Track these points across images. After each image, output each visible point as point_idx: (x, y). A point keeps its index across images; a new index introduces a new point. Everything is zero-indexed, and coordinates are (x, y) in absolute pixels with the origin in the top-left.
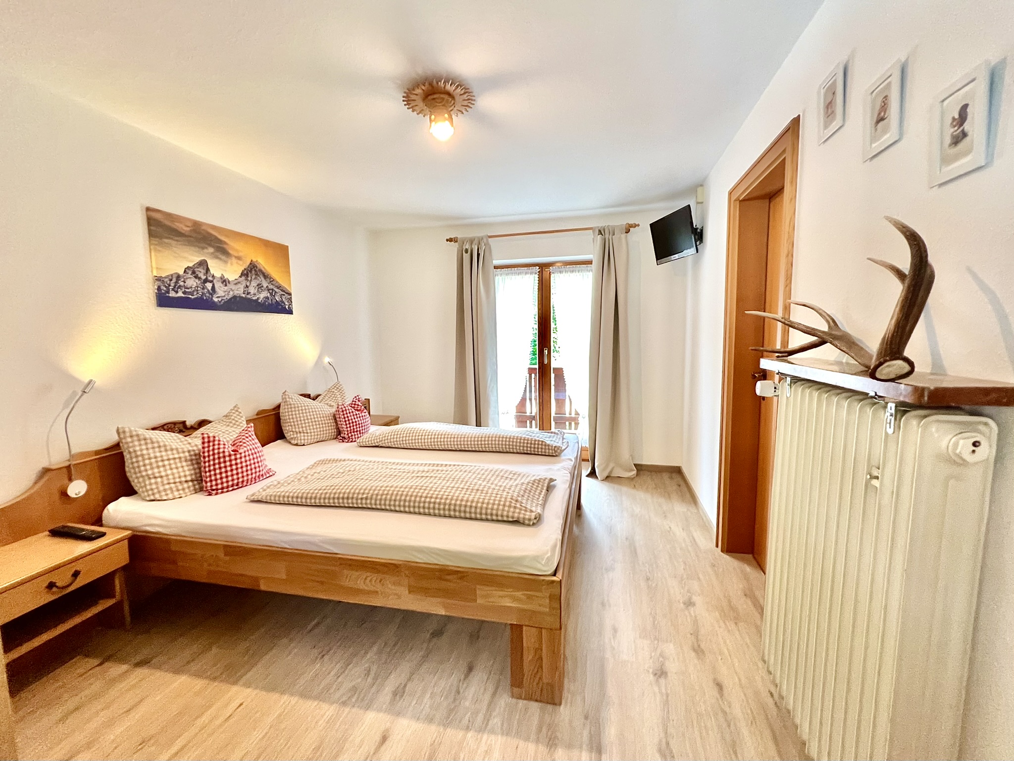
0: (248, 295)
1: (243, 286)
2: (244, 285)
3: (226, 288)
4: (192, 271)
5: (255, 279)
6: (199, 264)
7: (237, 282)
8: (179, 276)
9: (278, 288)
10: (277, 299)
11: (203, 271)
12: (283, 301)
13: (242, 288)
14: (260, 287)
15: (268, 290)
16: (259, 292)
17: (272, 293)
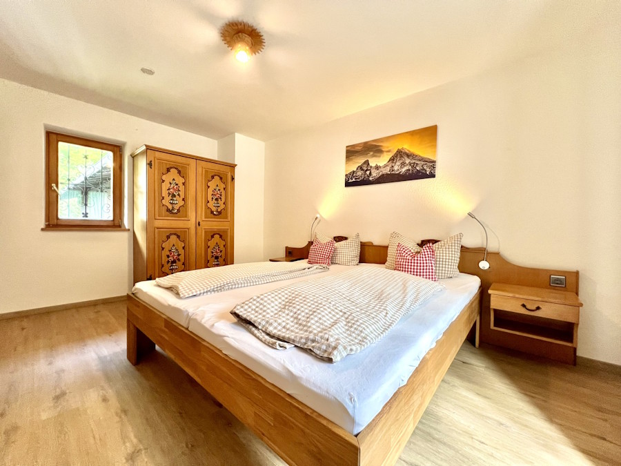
2: (390, 166)
3: (378, 171)
4: (361, 168)
5: (399, 160)
6: (365, 163)
7: (386, 166)
8: (354, 172)
9: (420, 160)
10: (418, 168)
11: (366, 166)
12: (424, 169)
13: (388, 168)
14: (403, 164)
15: (410, 164)
16: (401, 168)
17: (413, 165)
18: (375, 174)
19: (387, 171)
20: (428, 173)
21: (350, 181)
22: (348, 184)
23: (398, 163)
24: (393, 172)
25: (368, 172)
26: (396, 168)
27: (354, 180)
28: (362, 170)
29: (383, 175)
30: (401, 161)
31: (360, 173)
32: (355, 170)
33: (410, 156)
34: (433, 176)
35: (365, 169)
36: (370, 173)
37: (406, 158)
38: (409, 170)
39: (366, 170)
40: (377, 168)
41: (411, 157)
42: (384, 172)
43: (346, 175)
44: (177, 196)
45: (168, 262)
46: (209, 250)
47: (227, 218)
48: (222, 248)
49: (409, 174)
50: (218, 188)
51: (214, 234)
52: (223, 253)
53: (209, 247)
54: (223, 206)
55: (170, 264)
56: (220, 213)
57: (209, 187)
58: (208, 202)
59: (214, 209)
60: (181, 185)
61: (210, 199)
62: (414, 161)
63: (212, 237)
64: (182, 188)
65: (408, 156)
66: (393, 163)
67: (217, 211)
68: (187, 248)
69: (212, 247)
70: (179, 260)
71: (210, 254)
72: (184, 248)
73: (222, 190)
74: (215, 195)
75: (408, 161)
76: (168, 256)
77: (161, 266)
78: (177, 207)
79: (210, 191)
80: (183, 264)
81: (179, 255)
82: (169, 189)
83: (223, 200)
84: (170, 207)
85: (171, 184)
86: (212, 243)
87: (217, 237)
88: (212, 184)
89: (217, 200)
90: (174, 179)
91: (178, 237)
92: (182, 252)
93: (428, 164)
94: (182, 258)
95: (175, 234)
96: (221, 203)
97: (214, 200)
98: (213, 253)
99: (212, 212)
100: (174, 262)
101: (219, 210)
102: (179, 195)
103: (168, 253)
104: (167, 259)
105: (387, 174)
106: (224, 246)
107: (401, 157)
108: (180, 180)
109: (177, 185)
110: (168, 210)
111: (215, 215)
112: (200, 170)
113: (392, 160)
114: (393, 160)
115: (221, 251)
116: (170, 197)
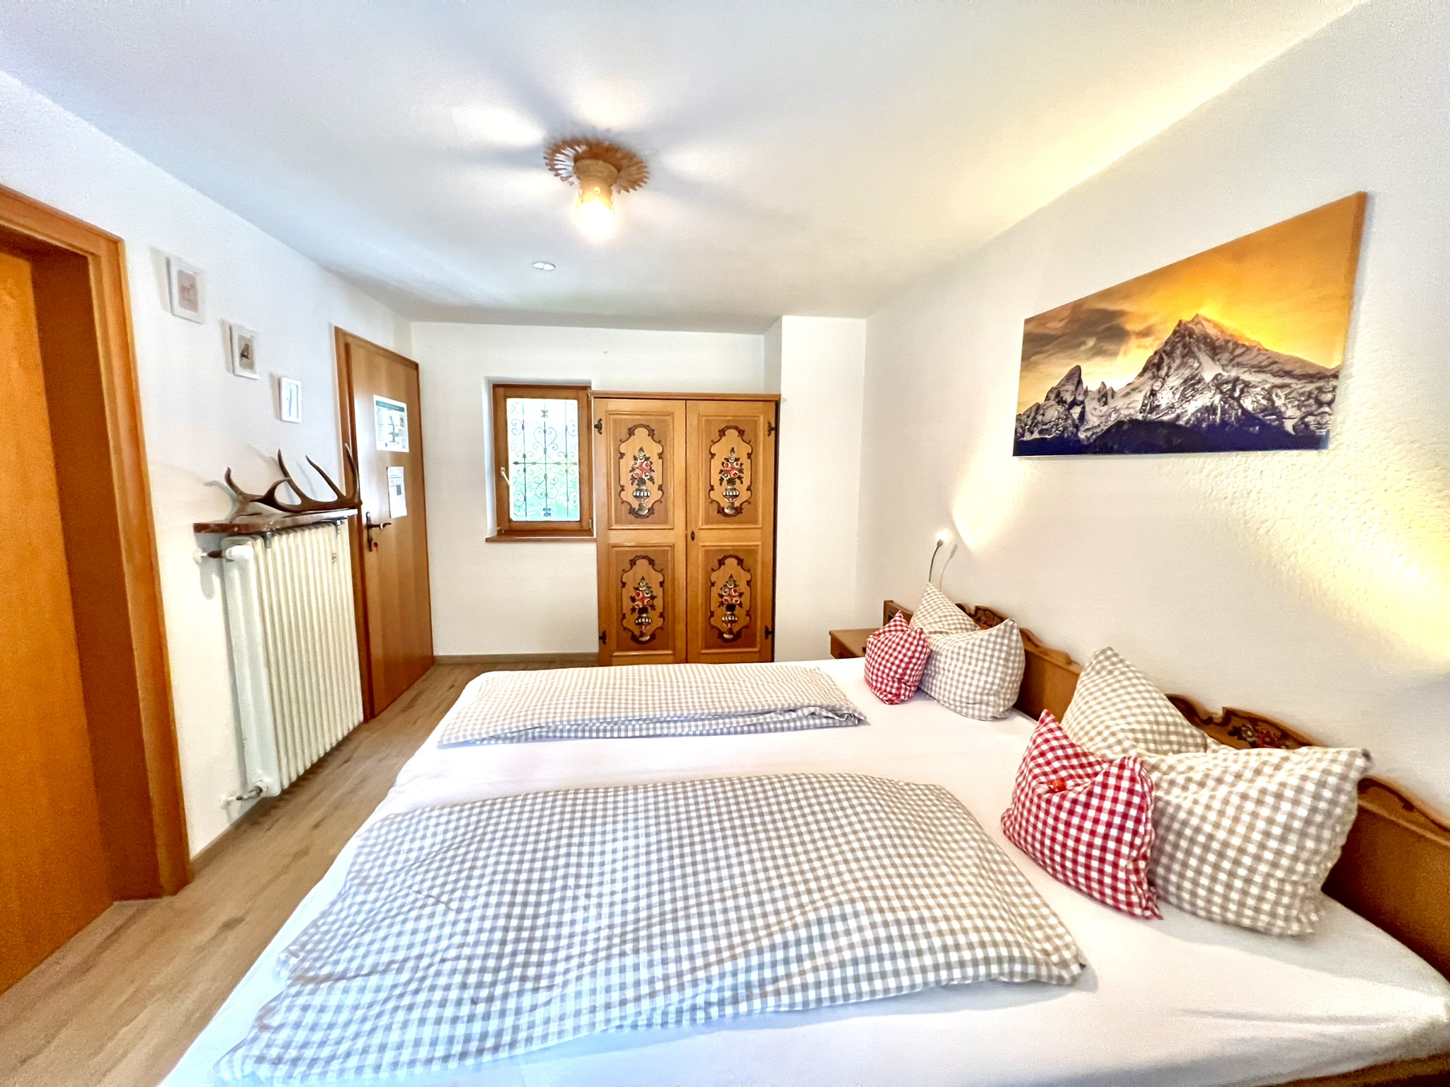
0: (1151, 412)
1: (1143, 394)
2: (1146, 390)
3: (1105, 409)
4: (1057, 394)
5: (1178, 368)
6: (1069, 377)
7: (1132, 389)
8: (1038, 407)
9: (1260, 369)
10: (1248, 404)
11: (1071, 388)
12: (1273, 410)
13: (1138, 399)
14: (1193, 384)
15: (1218, 387)
16: (1184, 398)
17: (1231, 390)
18: (1097, 418)
19: (1132, 408)
20: (1289, 426)
21: (1028, 437)
22: (1023, 448)
23: (1174, 381)
24: (1153, 417)
25: (1076, 411)
26: (1165, 399)
27: (1036, 435)
28: (1061, 402)
29: (1120, 424)
30: (1187, 373)
31: (1053, 413)
32: (1041, 401)
33: (1223, 348)
34: (1309, 439)
35: (1069, 399)
36: (1082, 415)
37: (1205, 359)
38: (1211, 409)
39: (1074, 403)
40: (1105, 396)
41: (1225, 356)
42: (1125, 414)
43: (1019, 418)
44: (647, 482)
45: (633, 610)
46: (715, 591)
47: (755, 522)
48: (743, 587)
49: (1212, 426)
50: (734, 456)
51: (725, 557)
52: (746, 600)
53: (713, 584)
54: (745, 495)
55: (636, 615)
56: (738, 510)
57: (713, 455)
58: (712, 488)
59: (725, 503)
60: (655, 458)
61: (715, 482)
62: (1234, 373)
63: (721, 563)
64: (657, 465)
65: (1214, 349)
66: (1155, 377)
67: (732, 507)
68: (668, 585)
69: (720, 584)
70: (653, 607)
71: (715, 601)
72: (662, 584)
73: (744, 460)
74: (728, 472)
75: (1210, 371)
76: (633, 600)
77: (621, 616)
78: (648, 504)
79: (716, 465)
80: (662, 615)
81: (653, 598)
82: (633, 470)
83: (747, 482)
84: (636, 505)
85: (635, 458)
86: (719, 577)
87: (732, 562)
88: (721, 449)
89: (731, 481)
90: (641, 449)
91: (651, 562)
92: (658, 591)
93: (1297, 385)
94: (658, 602)
95: (644, 557)
96: (741, 488)
97: (725, 482)
98: (721, 596)
99: (721, 511)
100: (643, 610)
101: (737, 504)
102: (651, 479)
103: (634, 594)
104: (631, 605)
105: (1134, 422)
106: (749, 583)
107: (1189, 353)
108: (653, 449)
109: (647, 459)
110: (632, 511)
111: (726, 515)
112: (693, 420)
113: (1154, 367)
114: (1159, 366)
115: (741, 595)
116: (635, 486)
